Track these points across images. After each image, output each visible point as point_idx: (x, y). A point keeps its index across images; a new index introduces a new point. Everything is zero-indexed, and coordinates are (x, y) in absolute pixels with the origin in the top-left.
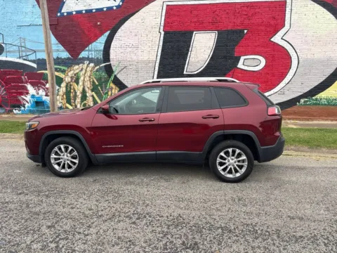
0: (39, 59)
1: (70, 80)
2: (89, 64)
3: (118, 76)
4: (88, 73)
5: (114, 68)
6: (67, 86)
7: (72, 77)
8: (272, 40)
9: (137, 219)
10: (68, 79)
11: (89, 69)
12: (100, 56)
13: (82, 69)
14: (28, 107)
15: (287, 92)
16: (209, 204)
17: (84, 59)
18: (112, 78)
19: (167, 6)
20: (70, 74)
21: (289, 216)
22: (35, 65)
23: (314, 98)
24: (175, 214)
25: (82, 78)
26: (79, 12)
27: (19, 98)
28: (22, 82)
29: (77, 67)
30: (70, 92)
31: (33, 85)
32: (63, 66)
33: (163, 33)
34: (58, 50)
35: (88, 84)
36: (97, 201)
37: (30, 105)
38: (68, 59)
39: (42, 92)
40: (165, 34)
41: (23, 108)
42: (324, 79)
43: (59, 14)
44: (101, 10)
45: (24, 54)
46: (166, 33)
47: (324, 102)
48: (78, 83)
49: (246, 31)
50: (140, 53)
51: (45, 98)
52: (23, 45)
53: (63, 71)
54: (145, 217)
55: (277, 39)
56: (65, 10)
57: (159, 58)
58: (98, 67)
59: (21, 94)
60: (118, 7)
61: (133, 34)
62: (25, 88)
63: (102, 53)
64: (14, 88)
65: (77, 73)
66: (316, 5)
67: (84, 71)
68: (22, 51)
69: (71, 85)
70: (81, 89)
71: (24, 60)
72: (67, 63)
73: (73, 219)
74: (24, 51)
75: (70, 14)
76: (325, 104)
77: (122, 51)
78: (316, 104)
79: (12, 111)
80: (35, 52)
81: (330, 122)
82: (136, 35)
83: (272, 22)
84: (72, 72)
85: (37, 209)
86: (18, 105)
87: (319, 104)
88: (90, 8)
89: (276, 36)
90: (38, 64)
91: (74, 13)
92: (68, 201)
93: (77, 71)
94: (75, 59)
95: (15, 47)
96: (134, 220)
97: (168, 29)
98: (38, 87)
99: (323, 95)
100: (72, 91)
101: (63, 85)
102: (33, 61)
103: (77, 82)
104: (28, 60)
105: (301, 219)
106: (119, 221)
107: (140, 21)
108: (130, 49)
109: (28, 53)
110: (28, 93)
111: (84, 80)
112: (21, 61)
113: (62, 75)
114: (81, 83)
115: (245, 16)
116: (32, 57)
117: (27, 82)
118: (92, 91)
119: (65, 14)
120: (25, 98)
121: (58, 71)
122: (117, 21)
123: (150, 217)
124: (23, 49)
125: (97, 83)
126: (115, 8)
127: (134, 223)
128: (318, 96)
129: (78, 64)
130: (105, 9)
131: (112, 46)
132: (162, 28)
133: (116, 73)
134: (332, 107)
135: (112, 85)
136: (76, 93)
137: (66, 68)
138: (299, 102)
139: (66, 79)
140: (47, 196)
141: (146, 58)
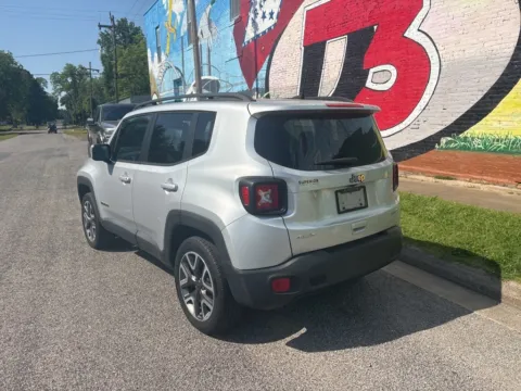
8: (406, 35)
12: (264, 85)
15: (422, 125)
17: (255, 90)
19: (307, 11)
23: (461, 136)
33: (303, 49)
42: (480, 97)
43: (243, 45)
46: (306, 49)
47: (478, 144)
49: (375, 28)
50: (287, 77)
55: (412, 32)
56: (246, 39)
60: (274, 25)
61: (283, 55)
63: (264, 81)
76: (480, 149)
78: (464, 148)
83: (406, 4)
87: (469, 149)
89: (411, 27)
91: (250, 41)
94: (250, 90)
97: (308, 43)
99: (477, 131)
107: (288, 38)
108: (281, 75)
119: (246, 43)
122: (273, 42)
126: (272, 28)
128: (468, 133)
131: (270, 73)
132: (302, 42)
138: (439, 144)
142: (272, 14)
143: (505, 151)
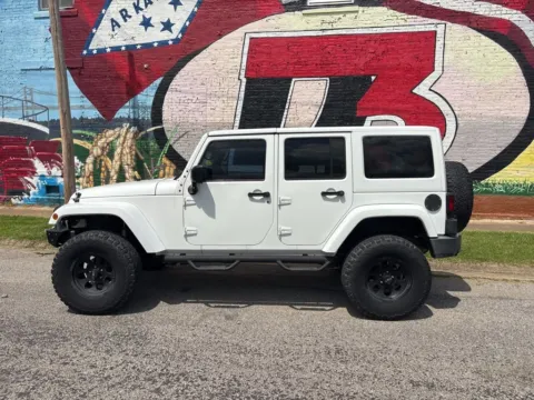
0: (53, 121)
1: (100, 152)
2: (130, 127)
3: (175, 147)
4: (129, 142)
5: (168, 135)
6: (95, 163)
7: (103, 149)
8: (415, 91)
9: (164, 383)
10: (97, 151)
11: (130, 135)
12: (147, 115)
13: (119, 136)
14: (34, 194)
16: (287, 358)
17: (122, 120)
18: (166, 149)
19: (251, 39)
20: (100, 143)
21: (412, 382)
22: (46, 130)
23: (482, 182)
24: (228, 376)
25: (119, 150)
26: (116, 49)
27: (21, 180)
28: (27, 156)
29: (111, 132)
30: (100, 171)
31: (43, 159)
32: (90, 130)
33: (244, 80)
34: (82, 107)
35: (128, 159)
36: (107, 352)
37: (37, 191)
38: (98, 119)
39: (55, 171)
40: (247, 83)
41: (26, 196)
42: (498, 152)
43: (85, 52)
44: (150, 45)
45: (30, 112)
46: (249, 81)
47: (499, 188)
48: (112, 157)
49: (373, 78)
50: (209, 111)
51: (60, 181)
52: (29, 98)
53: (90, 139)
54: (178, 380)
55: (422, 90)
56: (94, 46)
57: (238, 118)
58: (143, 133)
59: (25, 174)
60: (176, 41)
61: (199, 82)
62: (31, 165)
63: (150, 110)
64: (13, 164)
65: (111, 142)
66: (483, 37)
67: (122, 139)
68: (28, 108)
69: (101, 161)
70: (117, 167)
71: (30, 121)
72: (97, 127)
73: (62, 383)
74: (31, 108)
75: (101, 51)
76: (502, 193)
77: (180, 107)
78: (486, 192)
79: (9, 200)
80: (47, 109)
81: (509, 221)
82: (203, 84)
83: (415, 64)
84: (103, 140)
85: (10, 365)
86: (19, 190)
87: (491, 193)
88: (133, 43)
89: (421, 86)
90: (50, 128)
91: (108, 50)
92: (61, 351)
93: (111, 139)
94: (108, 121)
95: (16, 102)
96: (159, 385)
97: (253, 75)
98: (51, 163)
99: (498, 178)
100: (103, 169)
101: (90, 160)
102: (44, 124)
103: (111, 155)
104: (37, 122)
105: (431, 386)
106: (134, 388)
107: (209, 62)
108: (193, 106)
109: (36, 112)
110: (34, 173)
111: (122, 153)
112: (25, 123)
113: (87, 145)
114: (116, 158)
115: (372, 55)
116: (43, 117)
117: (33, 156)
118: (134, 169)
119: (95, 52)
120: (29, 179)
121: (82, 139)
122: (173, 63)
123: (186, 379)
124: (29, 104)
125: (142, 158)
126: (170, 43)
127: (158, 391)
128: (490, 180)
129: (113, 128)
130: (156, 45)
131: (165, 101)
132: (243, 73)
133: (171, 142)
134: (513, 197)
135: (165, 160)
136: (108, 172)
137: (94, 135)
139: (95, 151)
140: (31, 343)
141: (218, 120)
142: (167, 26)
143: (525, 193)
